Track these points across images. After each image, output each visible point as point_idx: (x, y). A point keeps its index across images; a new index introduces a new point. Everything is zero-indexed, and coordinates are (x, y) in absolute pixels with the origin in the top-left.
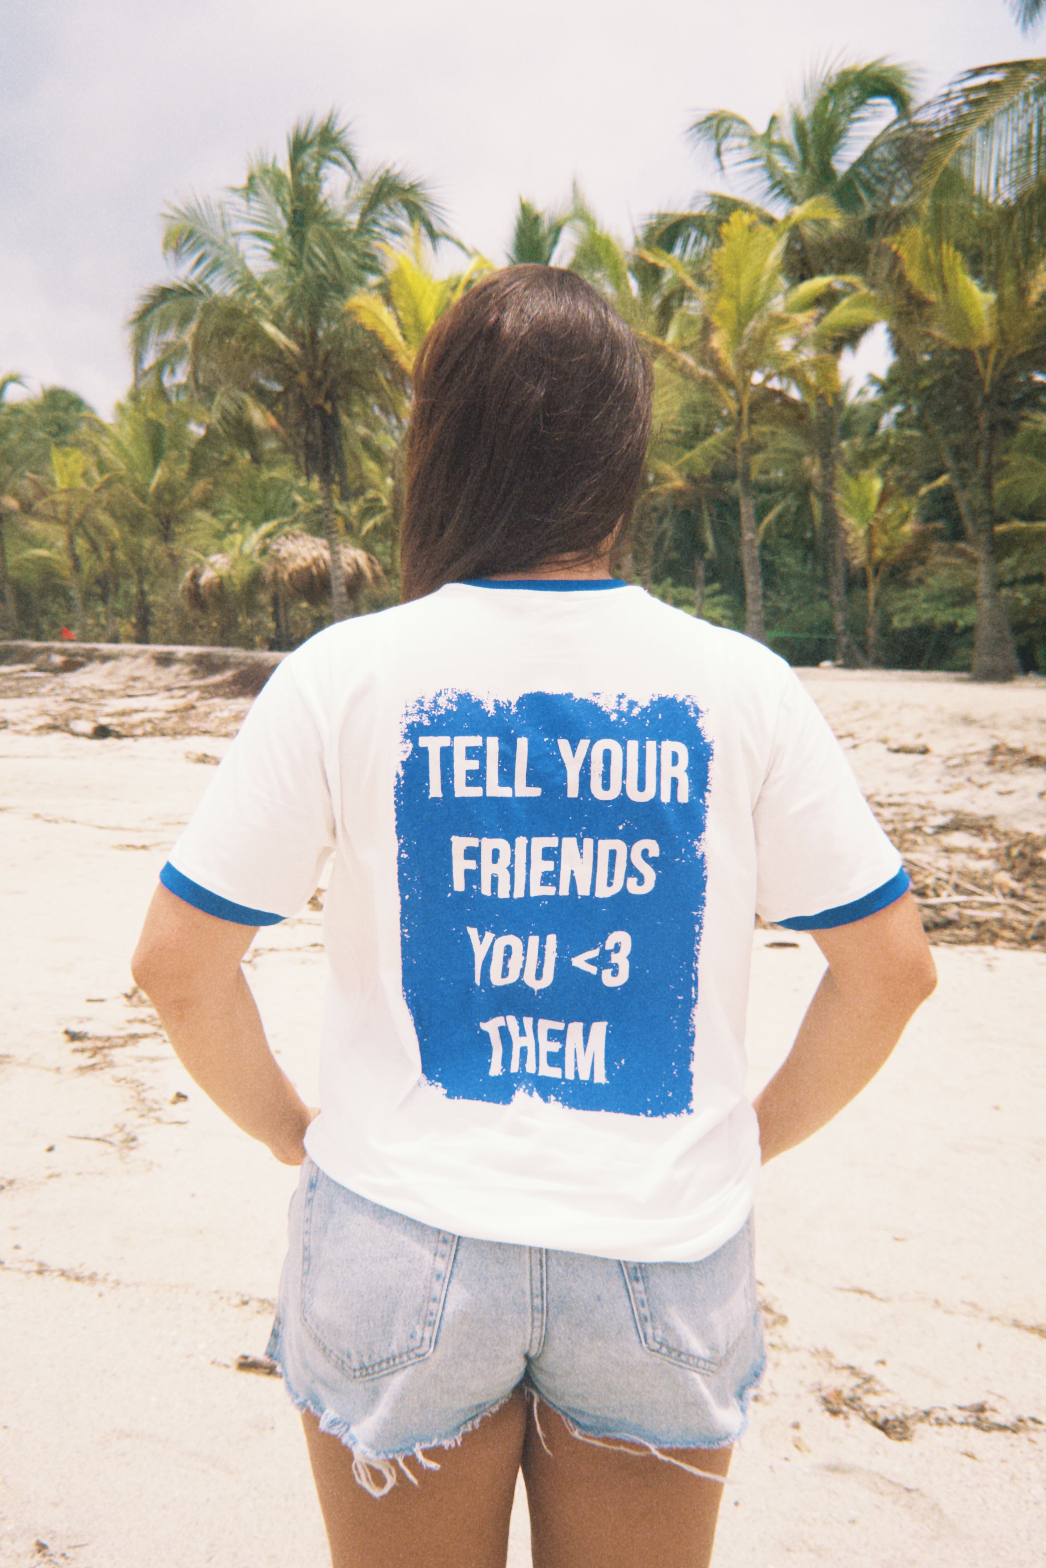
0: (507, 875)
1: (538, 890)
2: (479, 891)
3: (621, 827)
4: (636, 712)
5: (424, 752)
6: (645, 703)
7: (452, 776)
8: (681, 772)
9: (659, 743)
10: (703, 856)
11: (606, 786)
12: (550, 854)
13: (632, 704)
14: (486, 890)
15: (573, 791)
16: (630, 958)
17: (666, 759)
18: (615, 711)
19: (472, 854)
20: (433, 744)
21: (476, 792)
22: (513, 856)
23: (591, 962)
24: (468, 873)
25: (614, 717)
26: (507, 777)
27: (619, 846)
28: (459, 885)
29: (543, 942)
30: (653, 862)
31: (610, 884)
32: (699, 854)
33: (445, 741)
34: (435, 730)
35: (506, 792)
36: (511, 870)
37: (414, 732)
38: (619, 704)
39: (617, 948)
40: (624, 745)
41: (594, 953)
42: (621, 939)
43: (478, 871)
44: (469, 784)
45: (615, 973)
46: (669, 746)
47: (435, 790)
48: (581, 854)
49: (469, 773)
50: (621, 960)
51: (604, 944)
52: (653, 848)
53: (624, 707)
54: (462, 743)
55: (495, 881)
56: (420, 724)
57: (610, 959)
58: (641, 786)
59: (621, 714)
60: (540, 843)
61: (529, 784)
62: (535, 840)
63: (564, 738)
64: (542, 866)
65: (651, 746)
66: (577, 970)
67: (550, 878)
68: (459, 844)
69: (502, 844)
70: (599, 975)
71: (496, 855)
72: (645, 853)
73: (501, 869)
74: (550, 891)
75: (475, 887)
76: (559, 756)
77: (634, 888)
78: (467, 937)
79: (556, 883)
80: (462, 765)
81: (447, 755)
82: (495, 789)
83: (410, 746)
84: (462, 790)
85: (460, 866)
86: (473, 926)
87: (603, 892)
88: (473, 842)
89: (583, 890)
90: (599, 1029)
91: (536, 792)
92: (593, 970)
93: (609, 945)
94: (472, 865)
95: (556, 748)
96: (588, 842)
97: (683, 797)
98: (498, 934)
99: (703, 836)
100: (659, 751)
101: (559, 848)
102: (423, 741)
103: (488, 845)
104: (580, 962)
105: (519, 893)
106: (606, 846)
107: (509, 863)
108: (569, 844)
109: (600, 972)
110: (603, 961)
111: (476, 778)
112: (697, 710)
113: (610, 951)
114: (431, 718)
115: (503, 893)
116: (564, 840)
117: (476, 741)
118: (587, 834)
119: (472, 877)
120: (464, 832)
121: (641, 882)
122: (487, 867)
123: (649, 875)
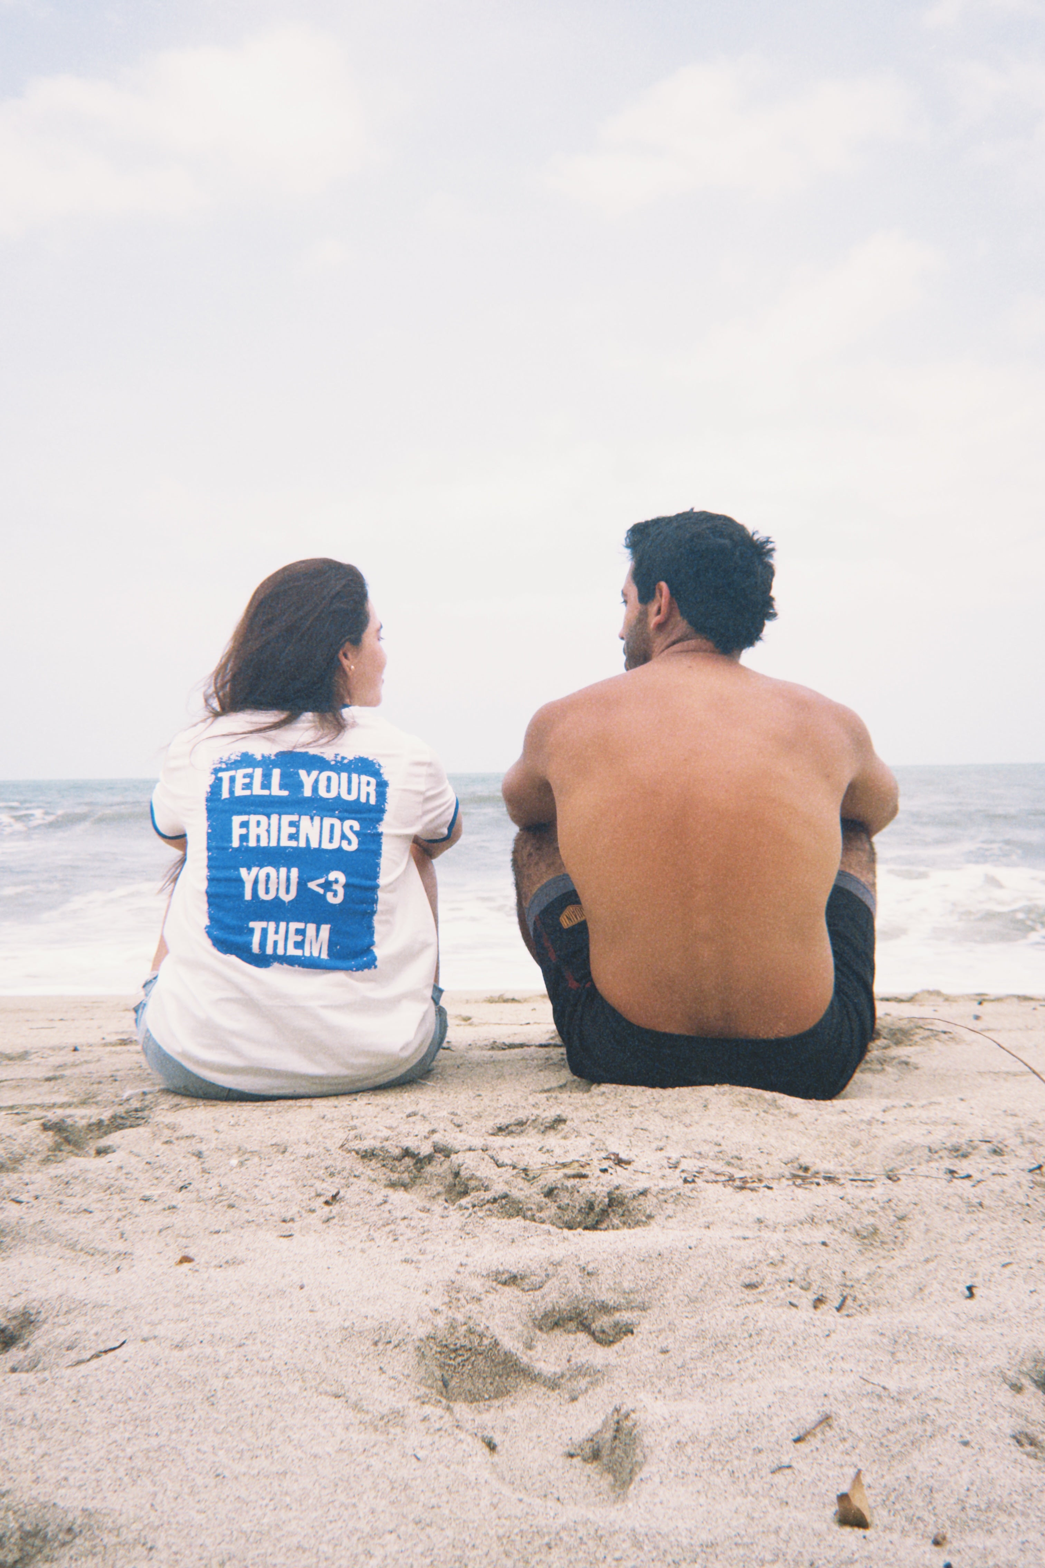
0: (266, 834)
1: (285, 843)
2: (248, 846)
3: (337, 813)
4: (346, 761)
5: (220, 780)
6: (351, 758)
7: (235, 787)
8: (372, 789)
9: (359, 776)
11: (328, 792)
13: (343, 758)
14: (253, 843)
15: (308, 793)
16: (346, 886)
17: (363, 783)
18: (333, 760)
19: (245, 825)
20: (225, 776)
21: (247, 793)
22: (269, 825)
23: (319, 885)
24: (240, 834)
25: (333, 762)
26: (266, 785)
27: (337, 822)
28: (235, 842)
29: (289, 871)
30: (357, 834)
31: (331, 843)
33: (232, 773)
34: (228, 768)
35: (266, 793)
36: (268, 831)
37: (214, 770)
38: (335, 757)
39: (336, 879)
40: (338, 775)
41: (322, 881)
42: (337, 874)
43: (248, 834)
44: (244, 789)
45: (335, 895)
46: (364, 778)
47: (226, 795)
48: (313, 825)
49: (244, 785)
50: (338, 886)
51: (328, 875)
52: (357, 826)
53: (339, 759)
54: (241, 772)
55: (258, 838)
56: (218, 766)
57: (331, 886)
58: (349, 792)
59: (337, 762)
60: (287, 818)
61: (281, 789)
62: (284, 817)
63: (302, 769)
64: (288, 830)
65: (355, 777)
66: (310, 889)
67: (293, 837)
68: (237, 820)
69: (263, 819)
70: (324, 896)
71: (258, 823)
72: (351, 827)
73: (262, 831)
74: (293, 844)
75: (245, 842)
76: (299, 777)
77: (345, 846)
79: (297, 840)
80: (240, 782)
81: (232, 780)
82: (258, 791)
83: (213, 777)
84: (240, 792)
85: (237, 832)
86: (242, 867)
87: (326, 845)
89: (314, 844)
90: (325, 929)
91: (285, 793)
92: (321, 891)
93: (331, 877)
94: (244, 830)
95: (297, 774)
96: (317, 819)
97: (373, 800)
99: (382, 823)
100: (359, 779)
101: (299, 821)
102: (220, 775)
103: (253, 819)
104: (312, 885)
105: (273, 844)
106: (327, 822)
107: (266, 827)
108: (305, 821)
109: (325, 893)
110: (327, 886)
112: (379, 765)
113: (332, 881)
114: (227, 764)
115: (264, 843)
116: (303, 817)
117: (249, 771)
118: (316, 815)
119: (244, 838)
120: (240, 813)
121: (350, 843)
122: (253, 831)
123: (355, 840)
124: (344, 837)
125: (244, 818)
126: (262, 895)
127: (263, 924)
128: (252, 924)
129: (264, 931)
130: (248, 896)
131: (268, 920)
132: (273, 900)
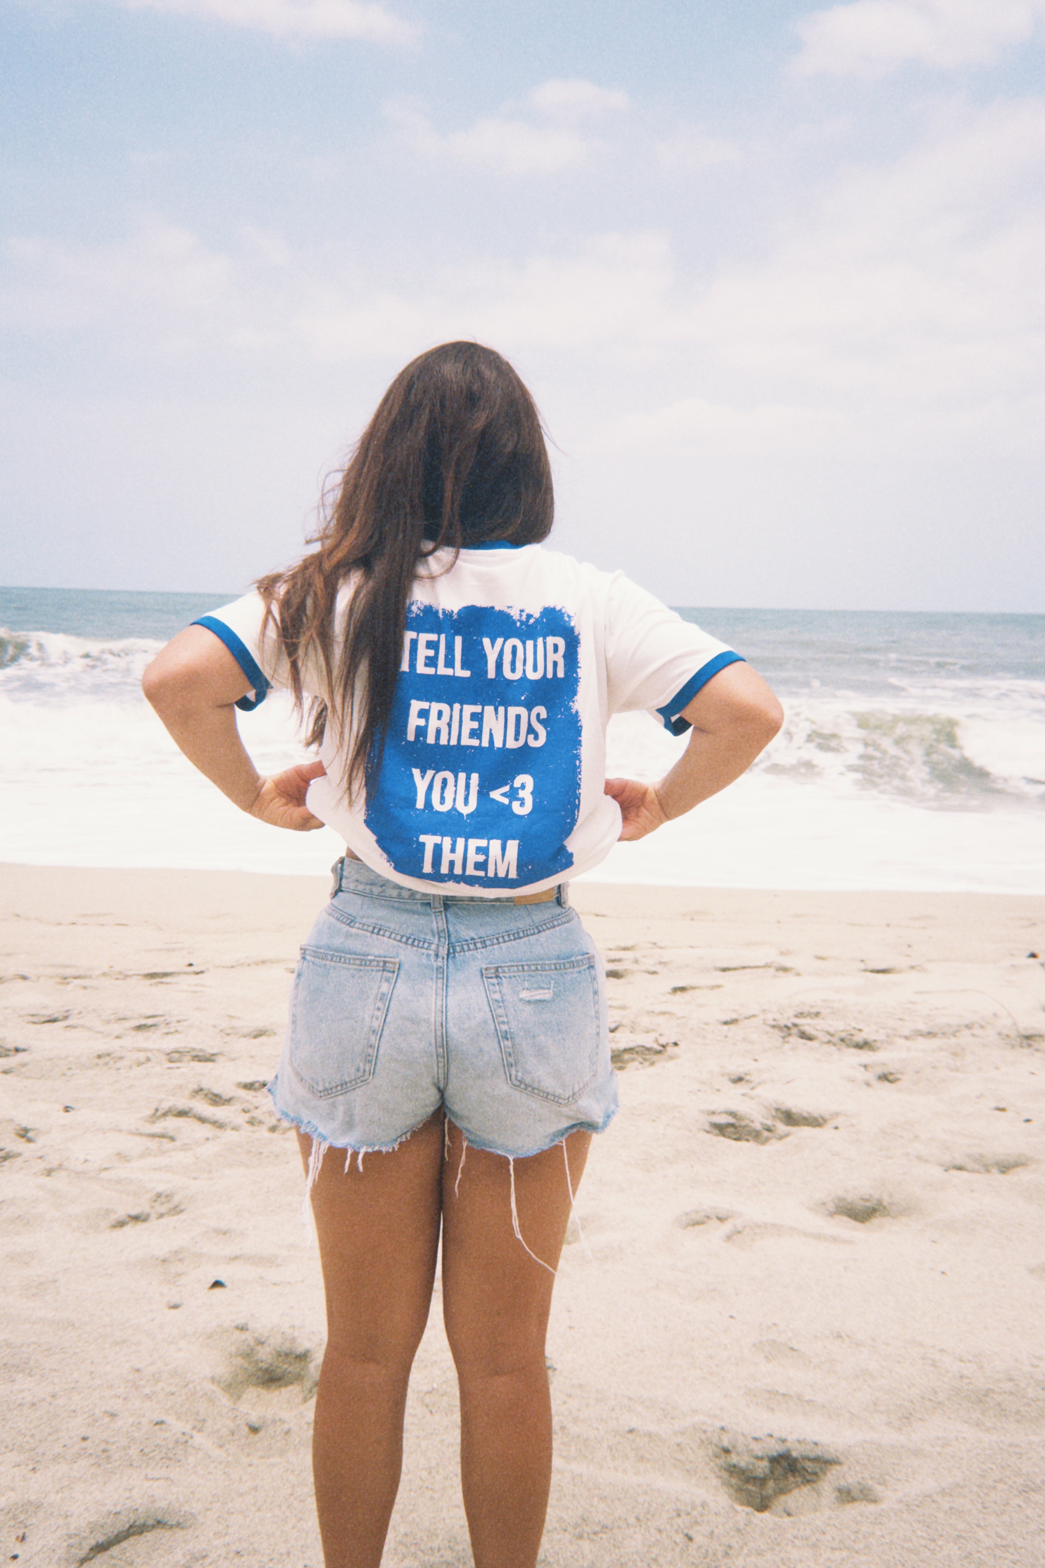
0: (447, 727)
1: (466, 741)
2: (425, 741)
3: (523, 698)
4: (532, 621)
6: (537, 615)
7: (416, 659)
8: (559, 657)
9: (545, 638)
10: (577, 712)
11: (513, 670)
12: (475, 717)
13: (529, 616)
14: (431, 740)
15: (491, 674)
16: (534, 795)
17: (550, 648)
18: (519, 620)
19: (423, 714)
21: (430, 671)
22: (451, 716)
23: (504, 795)
24: (418, 727)
25: (518, 624)
26: (449, 663)
27: (522, 711)
28: (411, 737)
29: (468, 778)
30: (544, 723)
31: (516, 739)
32: (574, 711)
33: (414, 635)
35: (449, 672)
36: (449, 725)
38: (521, 616)
39: (523, 787)
40: (524, 643)
41: (506, 789)
42: (525, 780)
43: (426, 726)
44: (426, 665)
45: (522, 804)
46: (551, 640)
48: (497, 717)
49: (427, 658)
50: (526, 795)
51: (513, 782)
52: (544, 712)
53: (524, 618)
54: (424, 638)
55: (438, 732)
57: (518, 794)
58: (535, 669)
59: (522, 623)
60: (469, 709)
61: (463, 668)
62: (467, 706)
63: (487, 637)
65: (541, 641)
66: (493, 800)
67: (476, 734)
68: (416, 706)
69: (445, 707)
70: (510, 805)
71: (440, 714)
72: (538, 715)
73: (443, 724)
74: (475, 742)
75: (421, 739)
76: (483, 649)
77: (533, 743)
78: (410, 778)
79: (479, 737)
80: (423, 653)
81: (414, 644)
82: (442, 670)
84: (422, 669)
85: (414, 722)
86: (417, 768)
87: (511, 744)
88: (425, 705)
89: (498, 745)
90: (513, 845)
91: (467, 673)
92: (506, 801)
93: (517, 783)
94: (422, 722)
95: (481, 644)
96: (501, 709)
97: (561, 674)
98: (438, 771)
99: (576, 698)
100: (545, 643)
101: (482, 713)
103: (435, 707)
104: (496, 795)
105: (453, 742)
106: (513, 711)
107: (448, 720)
108: (489, 710)
109: (510, 802)
110: (513, 795)
111: (431, 662)
112: (569, 618)
113: (517, 789)
115: (443, 741)
116: (486, 708)
117: (433, 637)
118: (501, 704)
119: (421, 732)
120: (419, 698)
121: (536, 738)
122: (434, 724)
123: (542, 732)
124: (531, 730)
126: (437, 806)
127: (437, 840)
128: (424, 839)
129: (438, 849)
130: (420, 805)
131: (442, 836)
132: (449, 811)
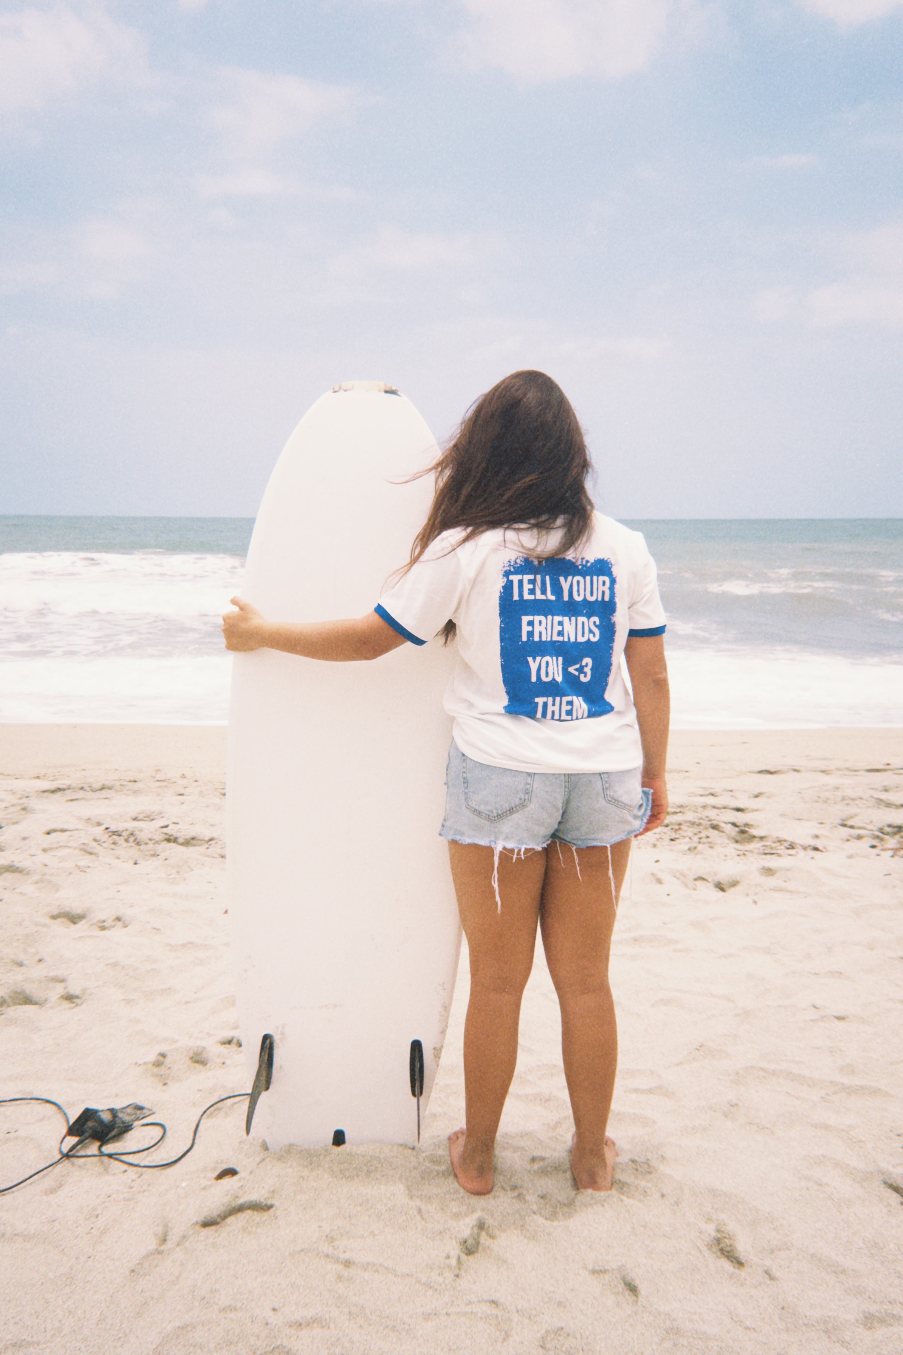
0: (545, 631)
1: (556, 638)
2: (533, 640)
3: (585, 612)
4: (589, 564)
6: (592, 561)
7: (523, 591)
8: (606, 588)
9: (598, 577)
11: (579, 595)
12: (560, 623)
13: (587, 562)
14: (536, 638)
15: (567, 597)
16: (592, 669)
17: (601, 583)
18: (580, 565)
19: (531, 623)
20: (515, 577)
21: (532, 597)
22: (547, 624)
23: (576, 670)
24: (528, 632)
25: (580, 567)
26: (544, 592)
27: (585, 620)
28: (525, 637)
29: (557, 660)
30: (598, 627)
31: (583, 636)
33: (520, 577)
34: (516, 572)
35: (543, 597)
36: (546, 629)
37: (507, 574)
38: (582, 561)
39: (587, 665)
40: (584, 578)
41: (578, 666)
42: (588, 661)
43: (533, 630)
44: (529, 594)
45: (585, 676)
46: (602, 578)
47: (516, 597)
48: (572, 623)
49: (529, 590)
50: (588, 670)
51: (581, 662)
52: (598, 621)
53: (584, 563)
54: (526, 578)
55: (540, 633)
56: (510, 570)
57: (583, 670)
58: (592, 595)
59: (583, 566)
60: (557, 619)
61: (551, 594)
62: (555, 617)
63: (562, 575)
64: (558, 628)
65: (595, 578)
66: (571, 673)
67: (560, 633)
68: (525, 619)
69: (542, 618)
70: (579, 676)
71: (540, 622)
72: (595, 623)
73: (542, 628)
74: (560, 639)
75: (531, 638)
76: (561, 583)
77: (592, 639)
78: (528, 662)
79: (563, 635)
80: (527, 587)
81: (521, 582)
82: (539, 596)
83: (506, 579)
84: (527, 596)
85: (525, 628)
86: (529, 656)
87: (581, 639)
89: (573, 640)
90: (583, 698)
91: (554, 597)
92: (577, 673)
93: (584, 664)
94: (530, 628)
95: (560, 580)
96: (574, 619)
97: (607, 599)
98: (543, 657)
99: (615, 614)
100: (598, 580)
101: (563, 621)
102: (511, 577)
103: (537, 618)
104: (571, 670)
105: (549, 639)
106: (581, 619)
107: (545, 626)
108: (567, 619)
110: (581, 670)
111: (532, 592)
112: (611, 565)
113: (584, 666)
114: (515, 568)
115: (544, 639)
116: (565, 617)
117: (532, 577)
118: (573, 615)
119: (530, 634)
120: (527, 614)
121: (594, 636)
122: (537, 629)
123: (597, 633)
124: (591, 631)
125: (530, 618)
126: (544, 679)
127: (544, 699)
128: (537, 700)
129: (545, 705)
130: (534, 679)
131: (547, 696)
132: (550, 682)
